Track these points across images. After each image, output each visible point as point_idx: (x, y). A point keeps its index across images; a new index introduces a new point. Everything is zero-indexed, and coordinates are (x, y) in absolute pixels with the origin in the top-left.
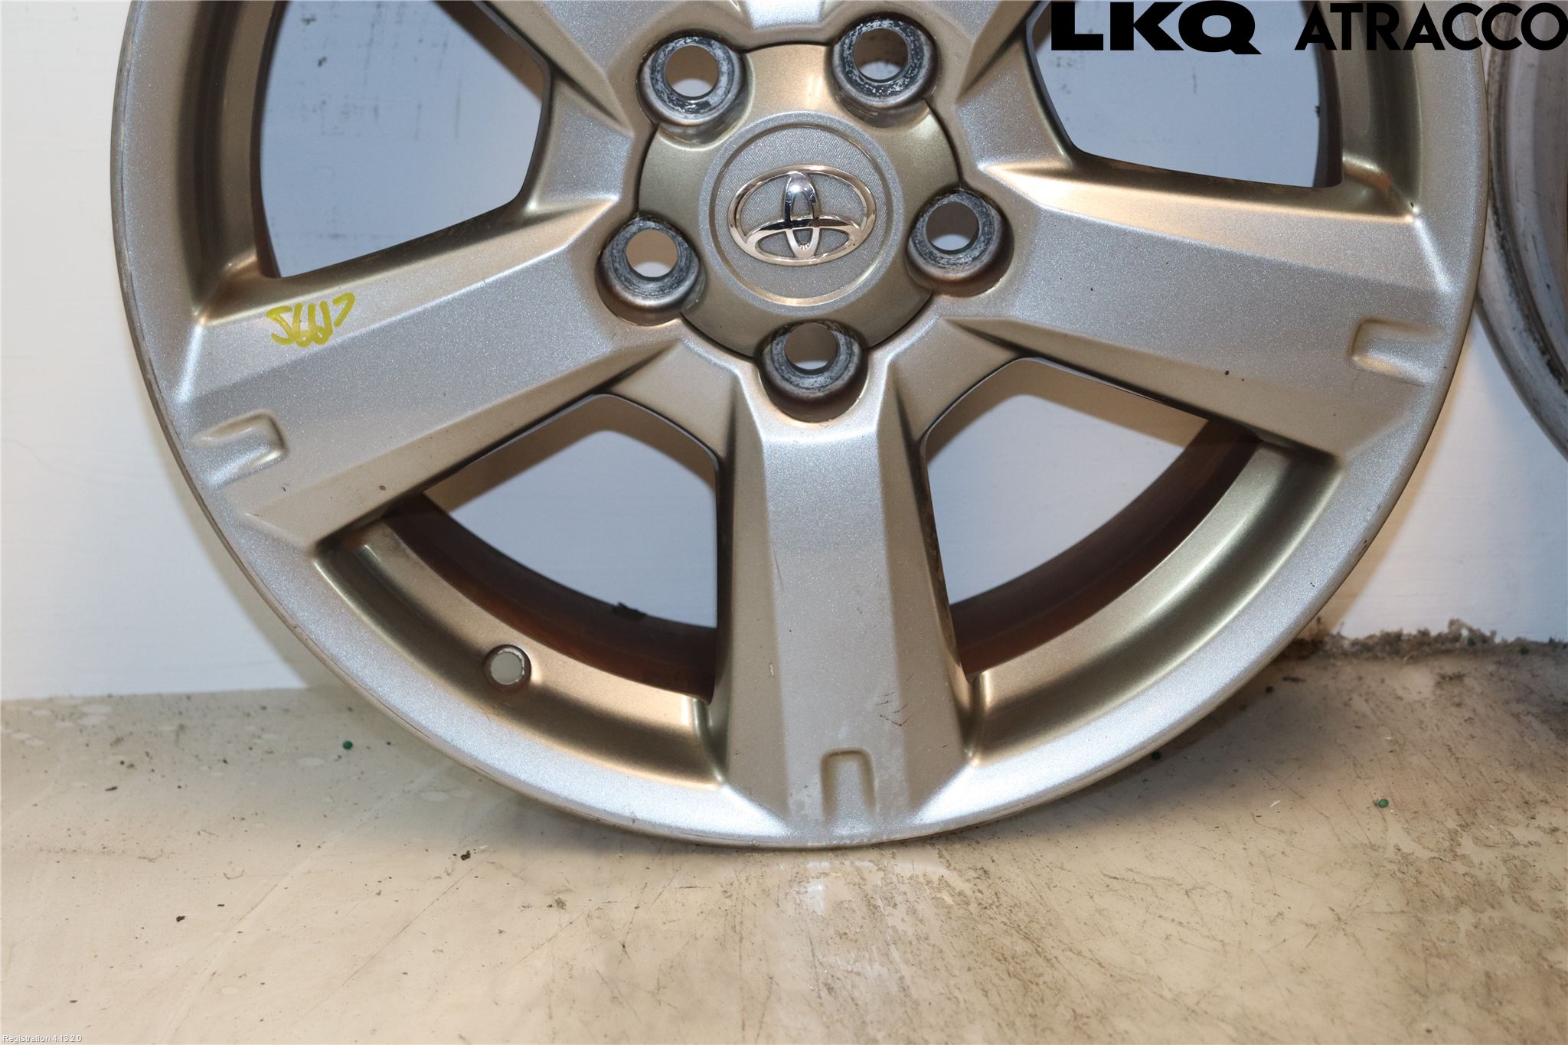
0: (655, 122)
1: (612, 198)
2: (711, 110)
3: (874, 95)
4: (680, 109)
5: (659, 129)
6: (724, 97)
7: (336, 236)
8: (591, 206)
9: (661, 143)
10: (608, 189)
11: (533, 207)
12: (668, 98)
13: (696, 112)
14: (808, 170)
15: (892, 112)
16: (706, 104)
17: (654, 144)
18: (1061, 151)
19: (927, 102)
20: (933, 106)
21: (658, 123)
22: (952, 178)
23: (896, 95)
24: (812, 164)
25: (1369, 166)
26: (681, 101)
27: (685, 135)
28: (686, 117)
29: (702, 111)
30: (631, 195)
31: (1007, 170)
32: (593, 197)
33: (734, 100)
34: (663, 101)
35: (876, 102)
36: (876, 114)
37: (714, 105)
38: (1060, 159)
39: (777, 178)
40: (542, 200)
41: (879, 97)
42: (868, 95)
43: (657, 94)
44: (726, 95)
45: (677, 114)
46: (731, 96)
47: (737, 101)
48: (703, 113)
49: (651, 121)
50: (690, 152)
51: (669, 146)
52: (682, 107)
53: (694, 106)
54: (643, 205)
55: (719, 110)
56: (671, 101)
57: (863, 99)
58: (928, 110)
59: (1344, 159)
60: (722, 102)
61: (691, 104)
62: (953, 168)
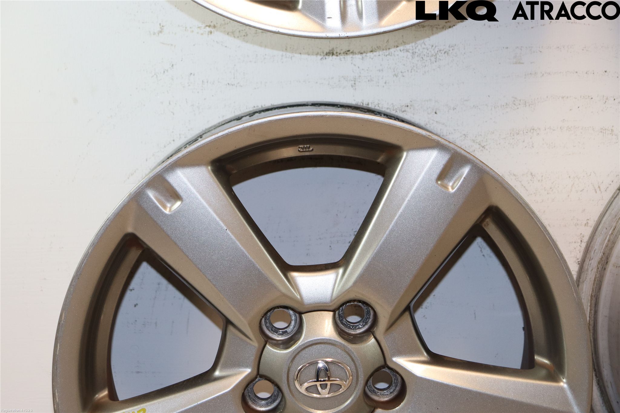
0: (266, 340)
1: (248, 371)
2: (288, 334)
3: (351, 329)
4: (276, 334)
5: (268, 343)
6: (293, 329)
7: (138, 372)
8: (240, 373)
9: (268, 348)
10: (247, 367)
11: (217, 373)
12: (271, 329)
13: (282, 334)
14: (326, 360)
15: (358, 335)
16: (286, 332)
17: (266, 349)
18: (425, 354)
19: (372, 333)
20: (375, 335)
21: (267, 340)
22: (382, 363)
23: (360, 329)
24: (327, 358)
25: (546, 361)
26: (276, 330)
27: (277, 344)
28: (278, 337)
29: (284, 334)
30: (256, 369)
31: (404, 360)
32: (241, 370)
33: (297, 330)
34: (269, 330)
35: (353, 332)
36: (352, 337)
37: (289, 332)
38: (425, 357)
39: (314, 364)
40: (221, 371)
41: (353, 329)
42: (349, 329)
43: (267, 328)
44: (294, 328)
45: (274, 335)
46: (296, 329)
47: (298, 331)
48: (285, 335)
49: (265, 340)
50: (280, 353)
51: (271, 350)
52: (277, 333)
53: (281, 332)
54: (260, 373)
55: (291, 334)
56: (272, 330)
57: (347, 330)
58: (373, 336)
59: (535, 357)
60: (292, 331)
61: (280, 332)
62: (382, 359)
